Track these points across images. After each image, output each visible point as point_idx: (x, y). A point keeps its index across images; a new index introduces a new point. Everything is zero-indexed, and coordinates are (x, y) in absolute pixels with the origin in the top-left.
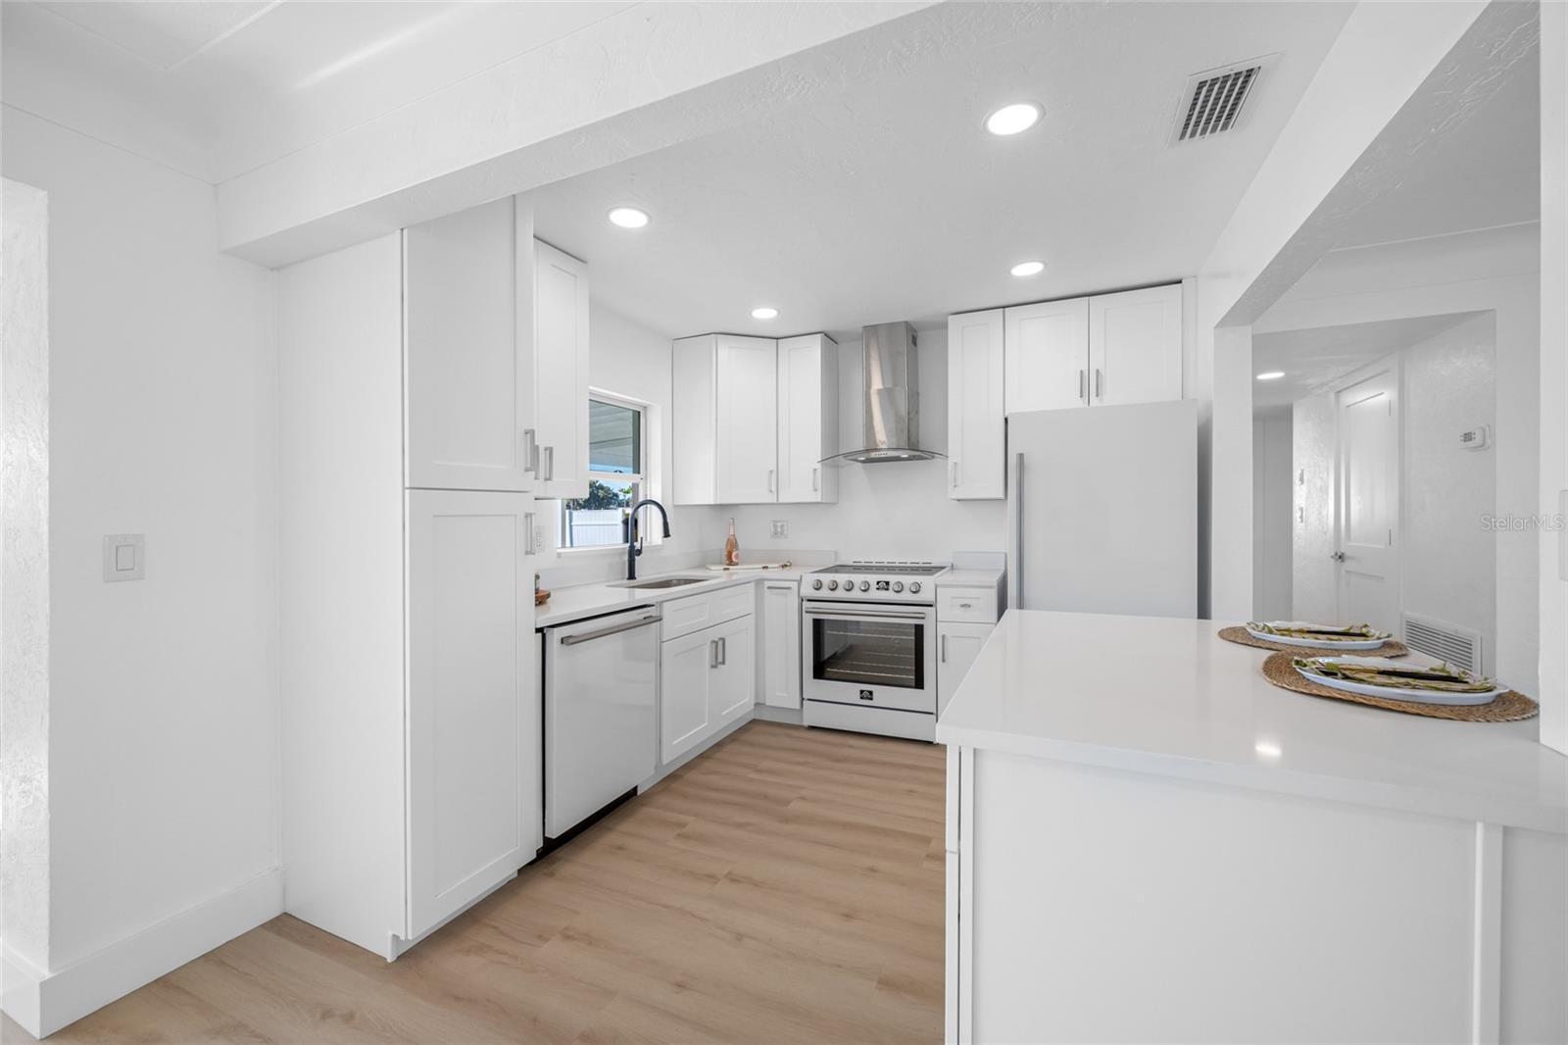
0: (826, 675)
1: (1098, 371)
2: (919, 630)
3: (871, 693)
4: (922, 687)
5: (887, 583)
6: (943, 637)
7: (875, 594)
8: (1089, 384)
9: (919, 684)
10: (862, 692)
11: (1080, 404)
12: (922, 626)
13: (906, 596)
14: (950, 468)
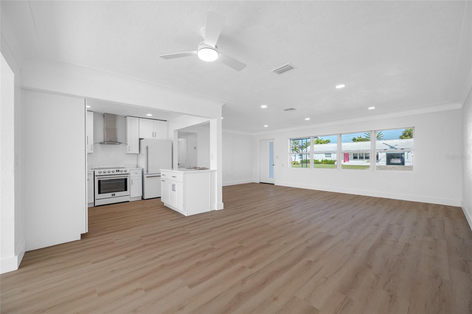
0: (101, 193)
1: (155, 133)
2: (126, 180)
3: (115, 194)
4: (127, 191)
5: (119, 170)
6: (132, 180)
7: (116, 173)
8: (154, 134)
9: (126, 190)
10: (112, 194)
11: (153, 138)
12: (127, 178)
13: (124, 173)
14: (128, 147)
